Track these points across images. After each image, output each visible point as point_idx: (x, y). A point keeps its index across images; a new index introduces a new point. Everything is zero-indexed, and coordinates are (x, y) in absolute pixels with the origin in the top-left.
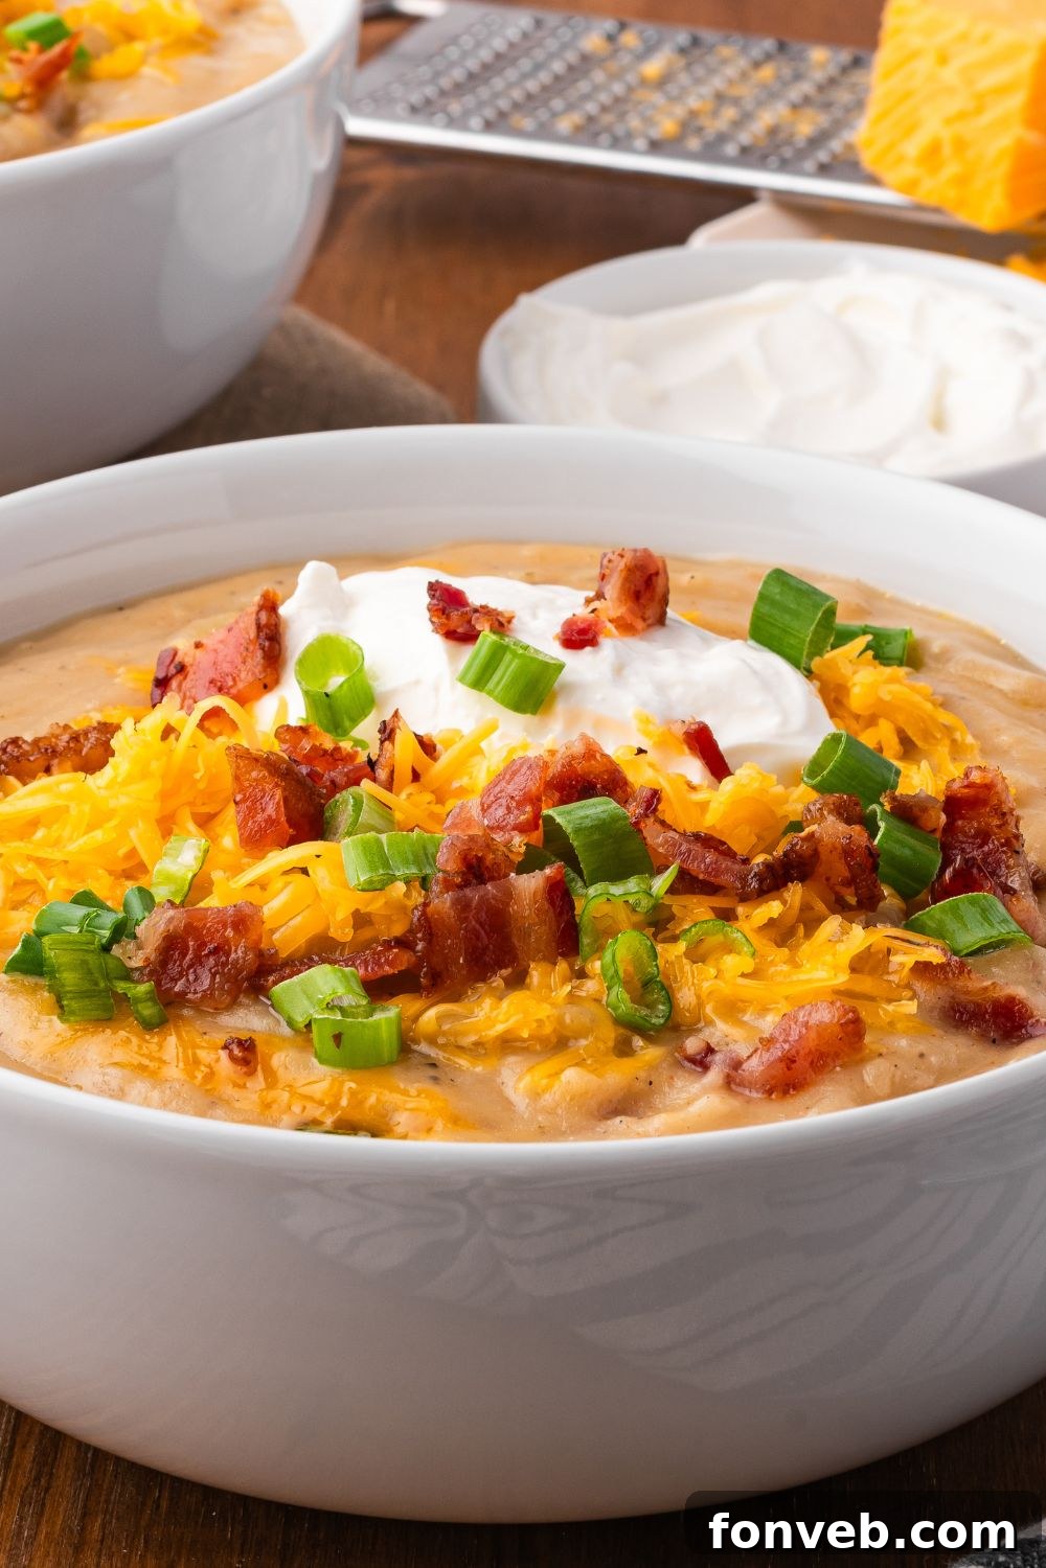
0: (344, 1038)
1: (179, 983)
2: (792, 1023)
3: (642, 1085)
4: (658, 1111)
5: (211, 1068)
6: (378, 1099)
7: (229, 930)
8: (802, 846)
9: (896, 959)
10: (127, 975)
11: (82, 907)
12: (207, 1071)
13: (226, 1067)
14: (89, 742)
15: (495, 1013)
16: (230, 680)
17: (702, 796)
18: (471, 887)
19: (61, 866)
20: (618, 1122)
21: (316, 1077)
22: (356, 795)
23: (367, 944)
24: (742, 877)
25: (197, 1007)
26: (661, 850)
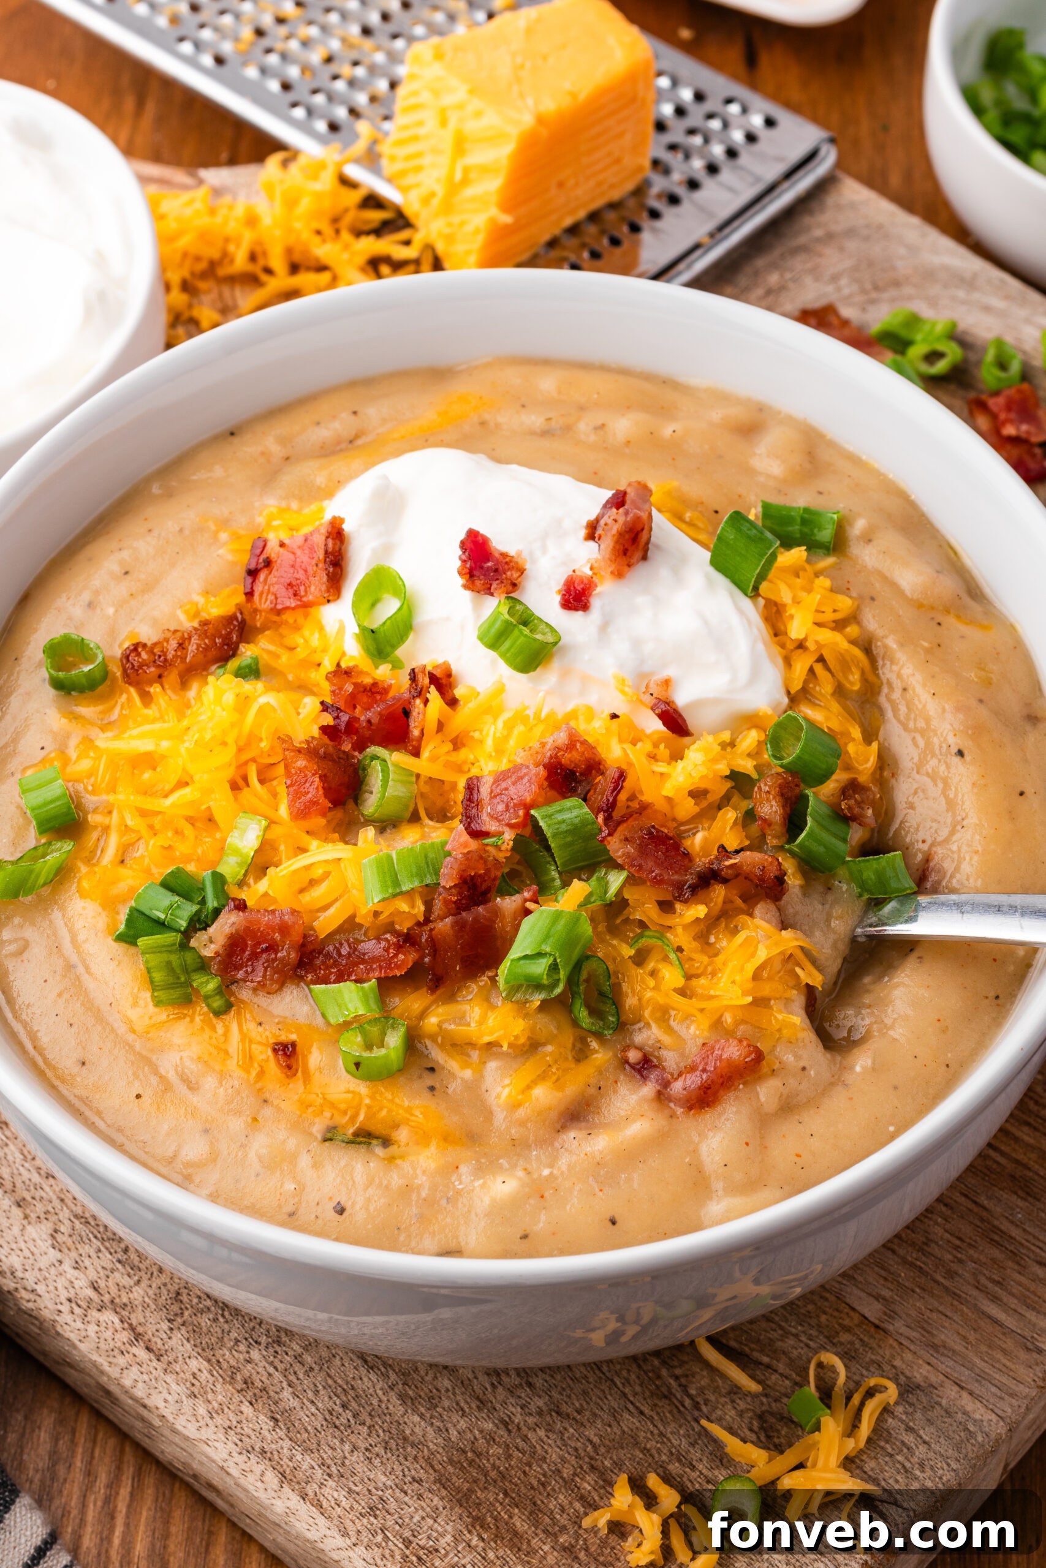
0: (363, 1064)
1: (241, 971)
2: (710, 1052)
3: (592, 1091)
4: (604, 1126)
5: (262, 1067)
6: (388, 1112)
7: (277, 934)
8: (727, 871)
10: (203, 966)
11: (170, 894)
12: (258, 1069)
13: (273, 1068)
14: (192, 648)
15: (483, 1027)
16: (302, 588)
17: (661, 768)
18: (467, 908)
19: (160, 817)
20: (572, 1136)
21: (342, 1086)
22: (384, 764)
23: (385, 930)
24: (679, 887)
25: (254, 990)
26: (618, 860)
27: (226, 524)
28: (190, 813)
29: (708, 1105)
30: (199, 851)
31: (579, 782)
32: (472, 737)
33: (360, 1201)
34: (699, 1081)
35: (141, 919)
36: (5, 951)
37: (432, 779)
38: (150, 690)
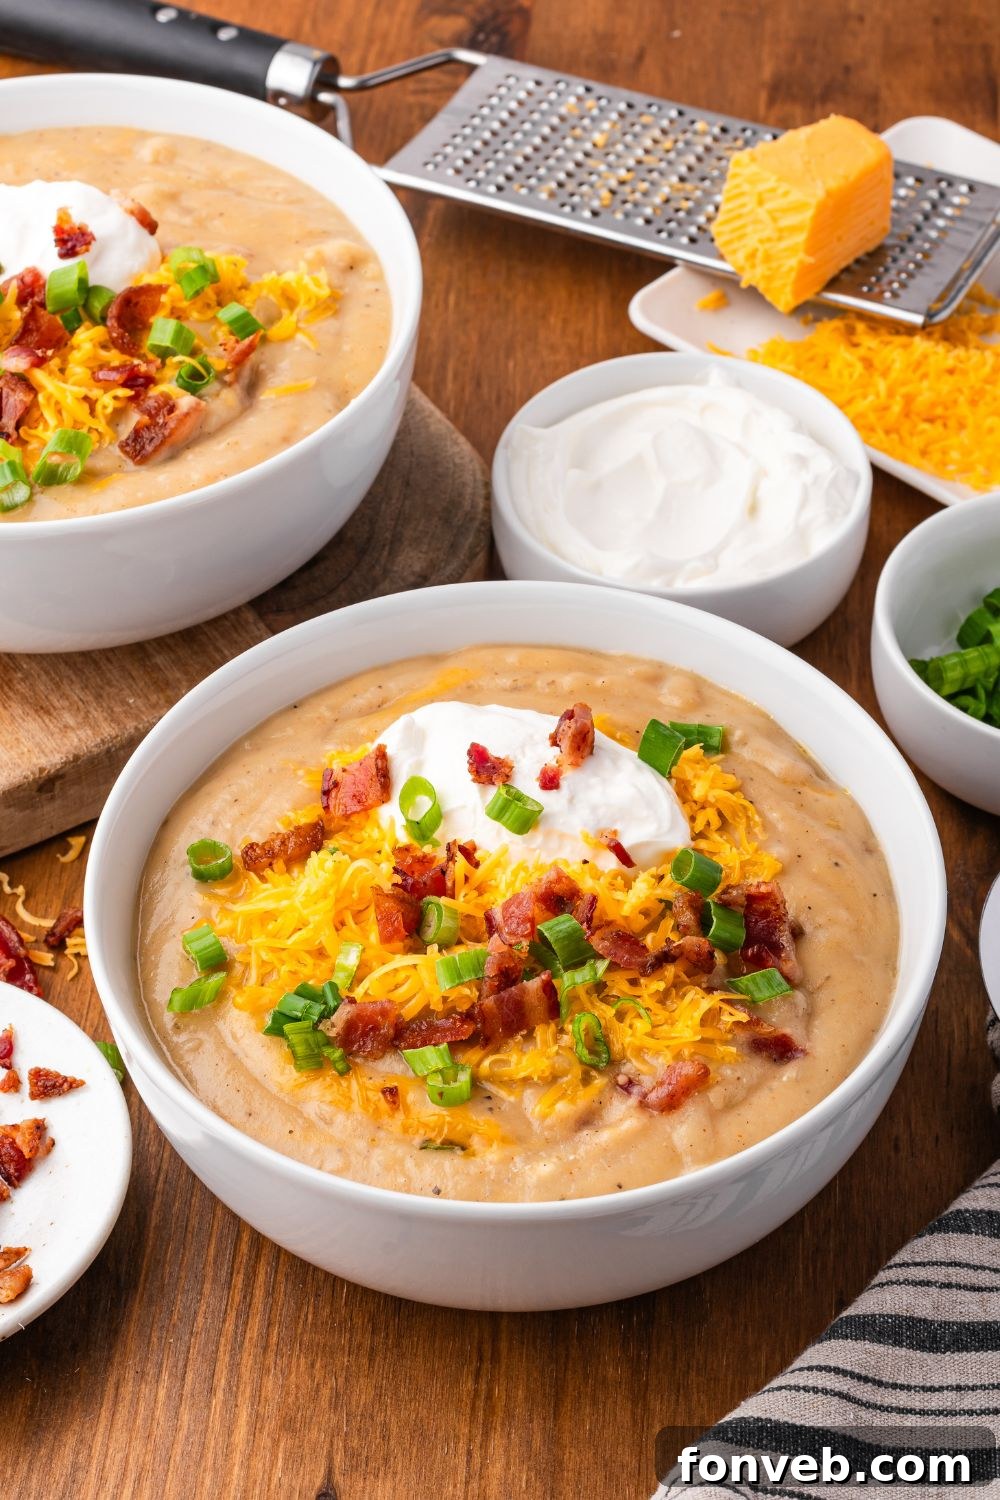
0: (444, 1094)
1: (356, 1046)
2: (673, 1071)
3: (597, 1105)
4: (606, 1126)
5: (377, 1105)
6: (463, 1126)
7: (380, 1017)
9: (725, 1017)
10: (329, 1042)
11: (302, 999)
12: (374, 1107)
13: (384, 1105)
14: (291, 844)
15: (520, 1065)
16: (364, 797)
17: (619, 895)
18: (504, 989)
19: (286, 952)
20: (585, 1134)
21: (432, 1112)
22: (438, 906)
23: (450, 1012)
24: (643, 966)
25: (365, 1058)
26: (600, 952)
27: (302, 764)
28: (308, 948)
29: (675, 1108)
30: (318, 974)
31: (566, 904)
32: (490, 886)
33: (450, 1184)
34: (666, 1091)
35: (283, 1019)
36: (186, 1048)
37: (468, 916)
38: (265, 873)
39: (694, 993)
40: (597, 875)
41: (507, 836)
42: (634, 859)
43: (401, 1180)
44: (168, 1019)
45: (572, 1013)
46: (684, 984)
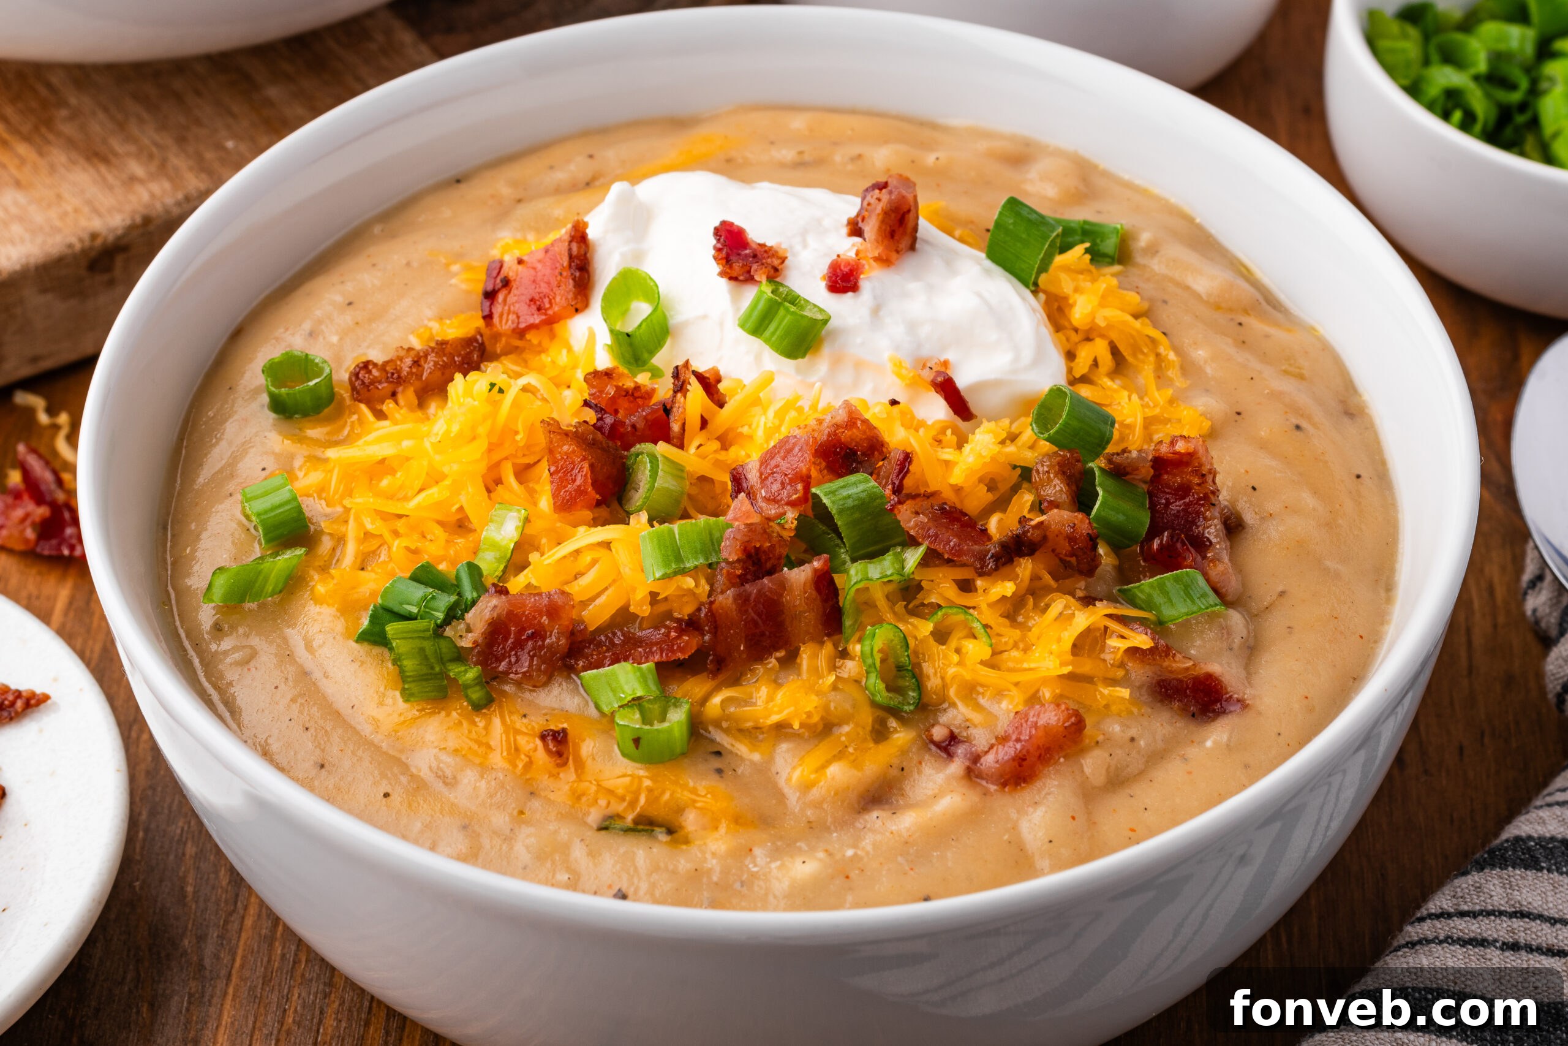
0: (642, 742)
1: (503, 663)
2: (1023, 721)
3: (895, 772)
4: (910, 806)
5: (530, 757)
6: (671, 795)
7: (545, 618)
8: (1032, 534)
9: (1113, 642)
10: (460, 656)
11: (422, 586)
12: (526, 760)
13: (541, 756)
14: (428, 366)
15: (771, 705)
16: (546, 301)
17: (948, 454)
18: (751, 581)
19: (404, 520)
20: (876, 818)
21: (619, 771)
22: (653, 458)
23: (659, 621)
24: (982, 558)
25: (518, 684)
26: (912, 533)
27: (458, 257)
28: (439, 515)
29: (1025, 781)
30: (452, 552)
31: (861, 460)
32: (741, 434)
33: (644, 884)
34: (1012, 752)
35: (387, 616)
36: (228, 660)
37: (703, 479)
38: (384, 408)
39: (1059, 604)
40: (914, 425)
41: (772, 361)
42: (973, 407)
43: (563, 877)
44: (206, 616)
45: (861, 628)
46: (1049, 590)
